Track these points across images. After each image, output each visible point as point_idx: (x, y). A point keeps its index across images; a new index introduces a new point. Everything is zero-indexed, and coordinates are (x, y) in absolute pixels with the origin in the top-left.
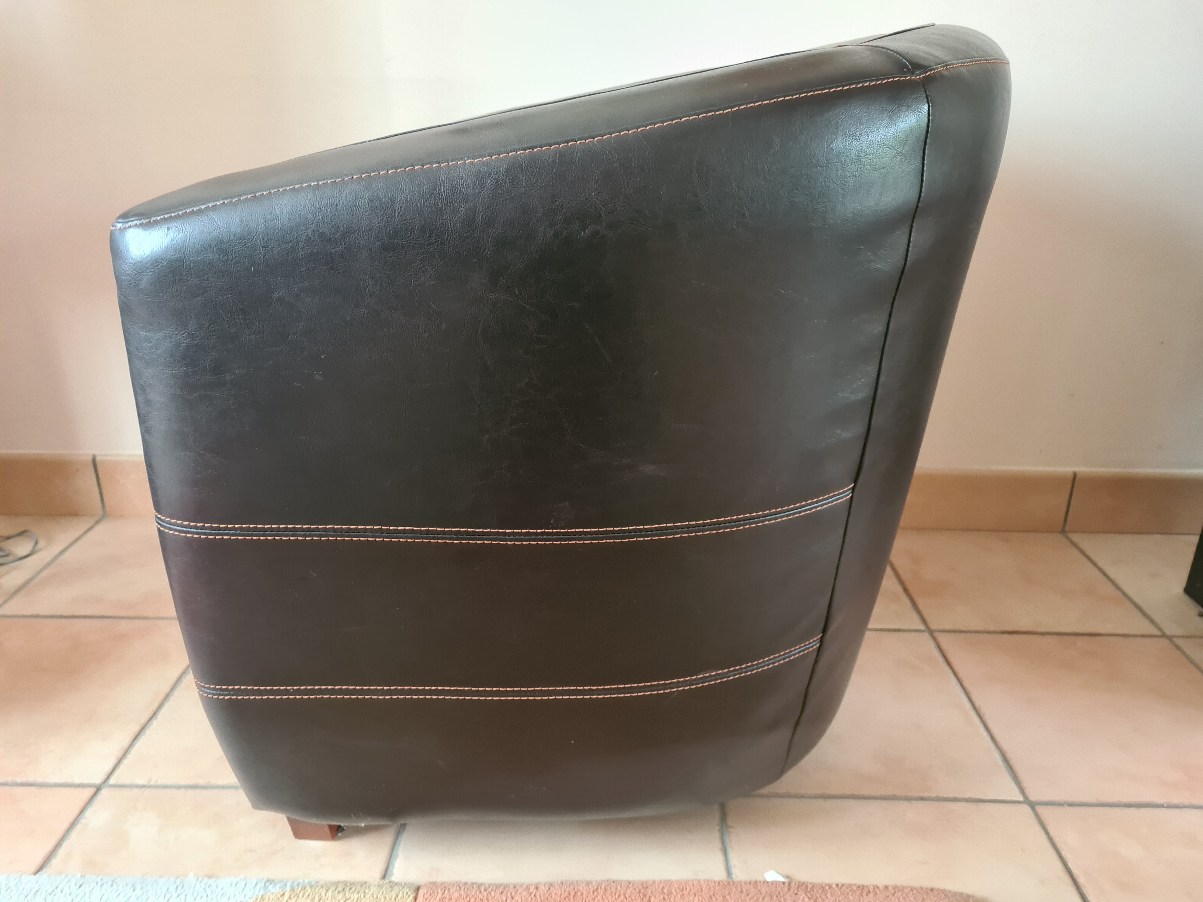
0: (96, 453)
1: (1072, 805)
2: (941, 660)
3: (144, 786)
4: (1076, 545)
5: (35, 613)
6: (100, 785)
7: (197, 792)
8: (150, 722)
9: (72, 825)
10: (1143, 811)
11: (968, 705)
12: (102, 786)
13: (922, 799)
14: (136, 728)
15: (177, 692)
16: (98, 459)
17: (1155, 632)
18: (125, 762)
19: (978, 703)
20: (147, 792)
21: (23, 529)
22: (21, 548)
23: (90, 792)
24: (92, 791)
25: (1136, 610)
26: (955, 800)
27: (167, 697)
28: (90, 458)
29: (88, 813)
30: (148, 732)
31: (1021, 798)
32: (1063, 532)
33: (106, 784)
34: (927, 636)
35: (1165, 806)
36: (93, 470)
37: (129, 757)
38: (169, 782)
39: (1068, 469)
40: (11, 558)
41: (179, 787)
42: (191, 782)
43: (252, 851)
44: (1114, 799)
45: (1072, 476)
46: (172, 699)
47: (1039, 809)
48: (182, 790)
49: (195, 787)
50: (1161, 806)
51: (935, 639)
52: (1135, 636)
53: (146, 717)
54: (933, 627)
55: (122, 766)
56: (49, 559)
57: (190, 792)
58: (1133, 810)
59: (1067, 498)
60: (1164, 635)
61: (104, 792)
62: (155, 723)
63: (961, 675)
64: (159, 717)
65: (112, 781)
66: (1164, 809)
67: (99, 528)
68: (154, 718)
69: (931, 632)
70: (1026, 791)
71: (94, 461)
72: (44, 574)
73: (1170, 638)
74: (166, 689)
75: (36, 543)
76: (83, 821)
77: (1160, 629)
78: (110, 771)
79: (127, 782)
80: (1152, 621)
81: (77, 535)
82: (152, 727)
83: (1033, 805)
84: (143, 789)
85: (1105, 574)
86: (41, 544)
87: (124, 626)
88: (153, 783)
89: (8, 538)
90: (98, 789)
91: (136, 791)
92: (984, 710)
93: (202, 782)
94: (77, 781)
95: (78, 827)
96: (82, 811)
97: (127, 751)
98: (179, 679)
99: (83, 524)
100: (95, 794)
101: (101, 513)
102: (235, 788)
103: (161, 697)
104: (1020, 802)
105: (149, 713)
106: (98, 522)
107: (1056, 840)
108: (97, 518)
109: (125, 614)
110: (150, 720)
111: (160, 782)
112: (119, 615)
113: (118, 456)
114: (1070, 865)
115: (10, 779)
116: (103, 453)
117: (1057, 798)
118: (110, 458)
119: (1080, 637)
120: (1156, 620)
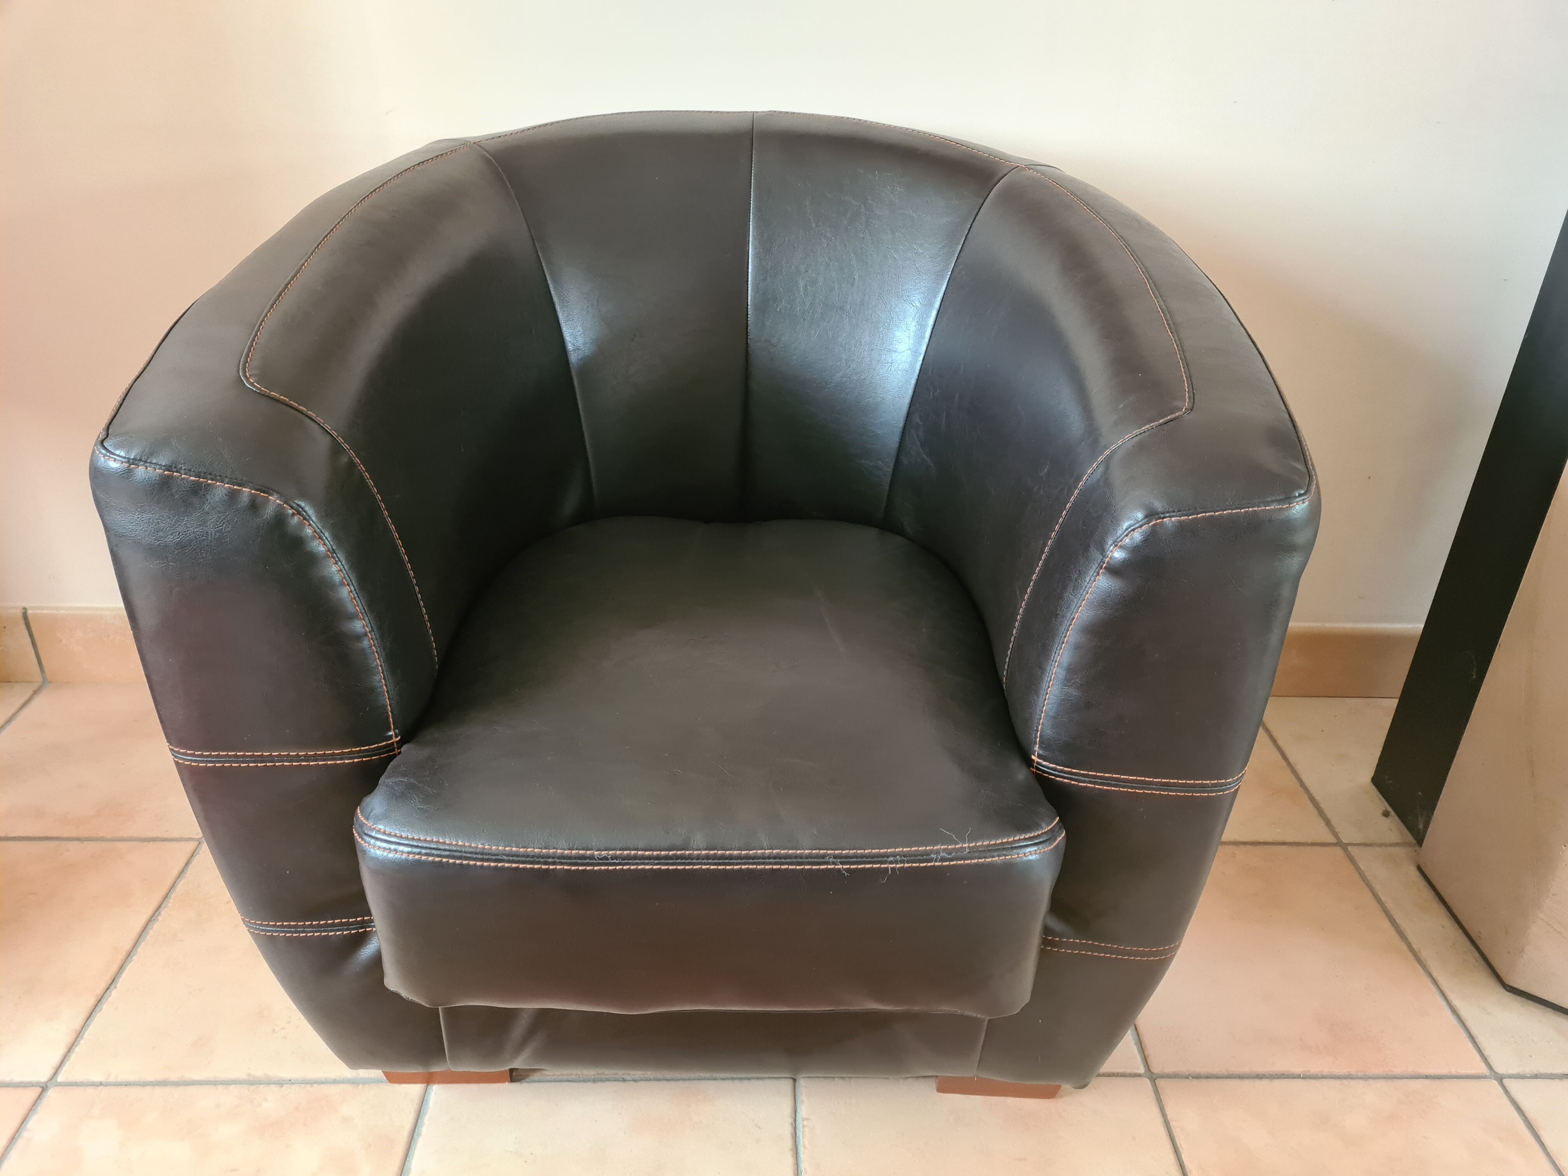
0: (26, 606)
1: (1197, 1077)
3: (101, 1084)
6: (46, 1083)
7: (167, 1090)
8: (108, 992)
9: (12, 1141)
10: (1276, 1083)
12: (48, 1085)
14: (91, 1002)
16: (29, 612)
17: (1329, 838)
18: (77, 1049)
20: (105, 1090)
23: (33, 1093)
24: (37, 1091)
25: (1312, 809)
27: (129, 954)
28: (19, 612)
29: (31, 1123)
30: (105, 1007)
31: (1142, 1070)
33: (53, 1081)
36: (24, 627)
37: (82, 1041)
38: (131, 1078)
41: (144, 1084)
42: (160, 1077)
44: (1246, 1069)
46: (135, 958)
47: (1160, 1083)
48: (148, 1089)
49: (164, 1084)
50: (1298, 1077)
52: (1305, 844)
53: (103, 986)
55: (73, 1056)
57: (158, 1090)
58: (1264, 1082)
60: (1339, 843)
61: (51, 1093)
62: (114, 993)
64: (118, 985)
65: (60, 1078)
66: (1301, 1080)
67: (37, 701)
68: (113, 987)
70: (1150, 1060)
71: (25, 616)
73: (1345, 847)
74: (128, 945)
76: (25, 1134)
77: (1336, 835)
78: (58, 1064)
79: (79, 1078)
80: (1328, 823)
82: (110, 999)
83: (1154, 1078)
84: (100, 1087)
85: (1285, 757)
87: (73, 851)
88: (112, 1079)
90: (44, 1088)
91: (90, 1090)
93: (173, 1077)
94: (17, 1079)
95: (20, 1143)
96: (24, 1121)
97: (79, 1034)
98: (145, 929)
99: (19, 695)
100: (40, 1097)
101: (38, 678)
102: (215, 1083)
103: (121, 956)
104: (1139, 1075)
105: (107, 979)
106: (36, 692)
107: (1173, 1124)
108: (35, 686)
109: (73, 834)
110: (108, 988)
111: (121, 1078)
112: (66, 835)
113: (57, 608)
114: (1184, 1157)
116: (37, 605)
117: (1184, 1069)
118: (46, 612)
119: (1242, 847)
120: (1334, 822)
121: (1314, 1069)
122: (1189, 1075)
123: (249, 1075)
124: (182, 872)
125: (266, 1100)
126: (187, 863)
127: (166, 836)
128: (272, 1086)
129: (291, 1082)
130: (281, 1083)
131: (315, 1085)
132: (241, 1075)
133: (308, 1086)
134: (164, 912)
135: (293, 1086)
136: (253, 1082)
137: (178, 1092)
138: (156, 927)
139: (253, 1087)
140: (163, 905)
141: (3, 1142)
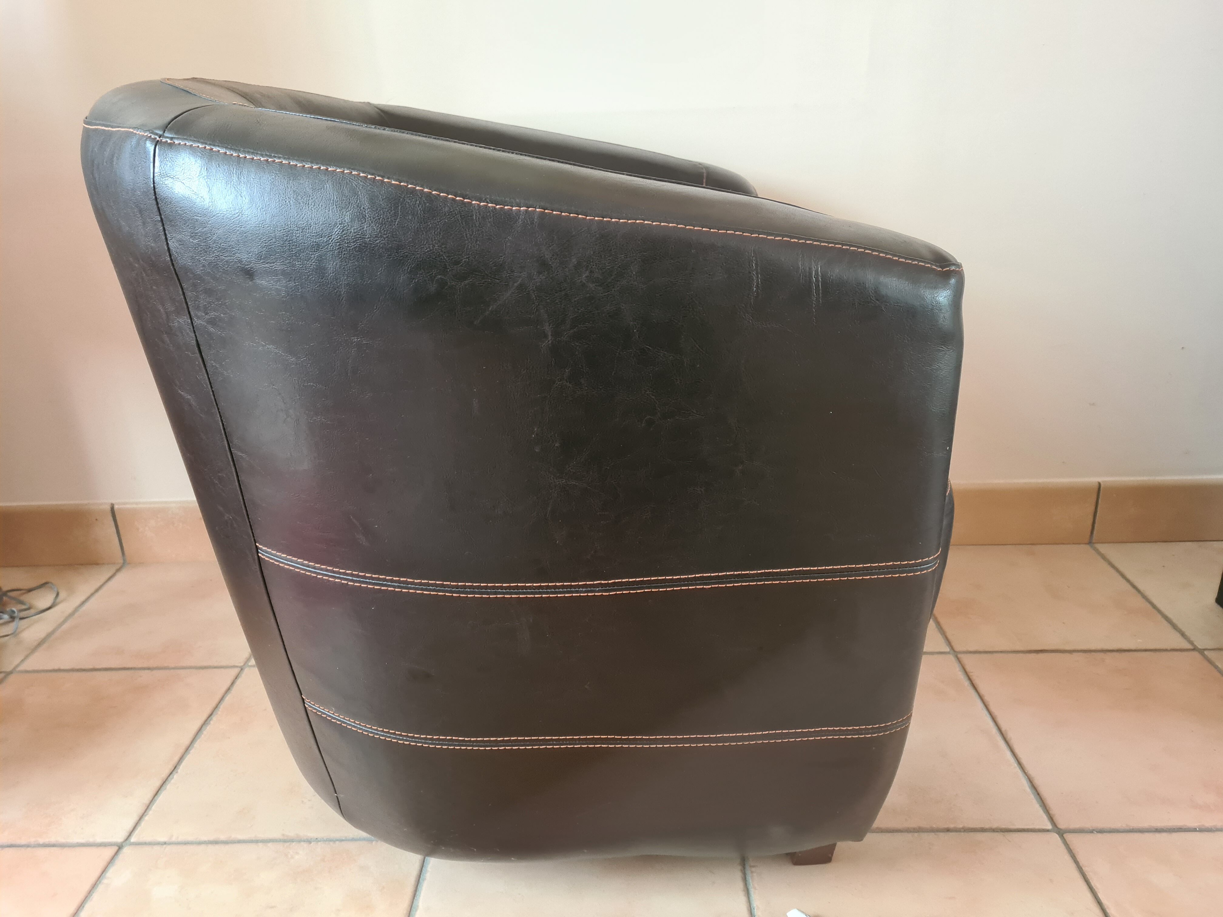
0: (113, 502)
1: (1101, 831)
2: (967, 683)
3: (165, 843)
4: (1104, 557)
5: (56, 667)
6: (122, 843)
7: (217, 847)
8: (171, 776)
9: (94, 886)
10: (1175, 836)
11: (994, 730)
12: (123, 845)
13: (948, 830)
14: (158, 784)
15: (197, 745)
16: (116, 507)
17: (1186, 645)
18: (146, 818)
19: (1004, 727)
20: (168, 848)
21: (44, 581)
22: (42, 600)
23: (112, 851)
24: (115, 848)
25: (1167, 624)
26: (983, 830)
27: (187, 749)
28: (108, 508)
29: (110, 873)
30: (169, 787)
31: (1049, 827)
32: (1090, 543)
33: (127, 842)
34: (951, 658)
35: (1198, 829)
36: (111, 518)
37: (150, 813)
38: (190, 838)
39: (1093, 480)
40: (32, 611)
41: (200, 843)
42: (212, 838)
43: (272, 907)
44: (1145, 825)
45: (1097, 485)
46: (192, 751)
47: (1068, 836)
48: (203, 847)
49: (216, 842)
50: (1194, 830)
51: (959, 661)
52: (1166, 650)
53: (167, 772)
54: (958, 648)
55: (143, 824)
56: (70, 611)
57: (211, 848)
58: (1164, 835)
59: (1093, 508)
60: (1195, 649)
61: (126, 850)
62: (175, 776)
63: (987, 698)
64: (179, 771)
65: (133, 839)
66: (1197, 833)
67: (119, 577)
68: (174, 772)
69: (956, 654)
70: (1054, 819)
71: (113, 510)
72: (65, 626)
73: (1201, 651)
74: (187, 741)
75: (58, 594)
76: (105, 881)
77: (1191, 643)
78: (131, 829)
79: (148, 839)
80: (1183, 634)
81: (99, 584)
82: (173, 781)
83: (1061, 833)
84: (165, 846)
85: (1134, 587)
86: (62, 595)
87: (145, 677)
88: (174, 839)
89: (30, 590)
90: (120, 847)
91: (157, 848)
92: (1010, 735)
93: (223, 837)
94: (99, 840)
95: (101, 888)
96: (104, 871)
97: (148, 807)
98: (200, 730)
99: (103, 574)
100: (117, 853)
101: (122, 561)
102: (256, 841)
103: (181, 750)
104: (1048, 831)
105: (170, 767)
106: (118, 570)
107: (1085, 869)
108: (118, 567)
109: (145, 665)
110: (171, 773)
111: (181, 838)
112: (140, 666)
113: (137, 503)
114: (1100, 895)
115: (32, 840)
116: (122, 502)
117: (1088, 825)
118: (128, 506)
119: (1109, 654)
120: (1188, 633)
121: (1208, 824)
122: (1094, 830)
123: (283, 835)
124: (228, 690)
125: (297, 853)
126: (233, 683)
127: (216, 664)
128: (302, 843)
129: (317, 840)
130: (309, 841)
131: (337, 842)
132: (277, 835)
133: (331, 843)
134: (214, 718)
135: (319, 843)
136: (286, 841)
137: (227, 848)
138: (208, 729)
139: (288, 844)
140: (214, 713)
141: (87, 887)
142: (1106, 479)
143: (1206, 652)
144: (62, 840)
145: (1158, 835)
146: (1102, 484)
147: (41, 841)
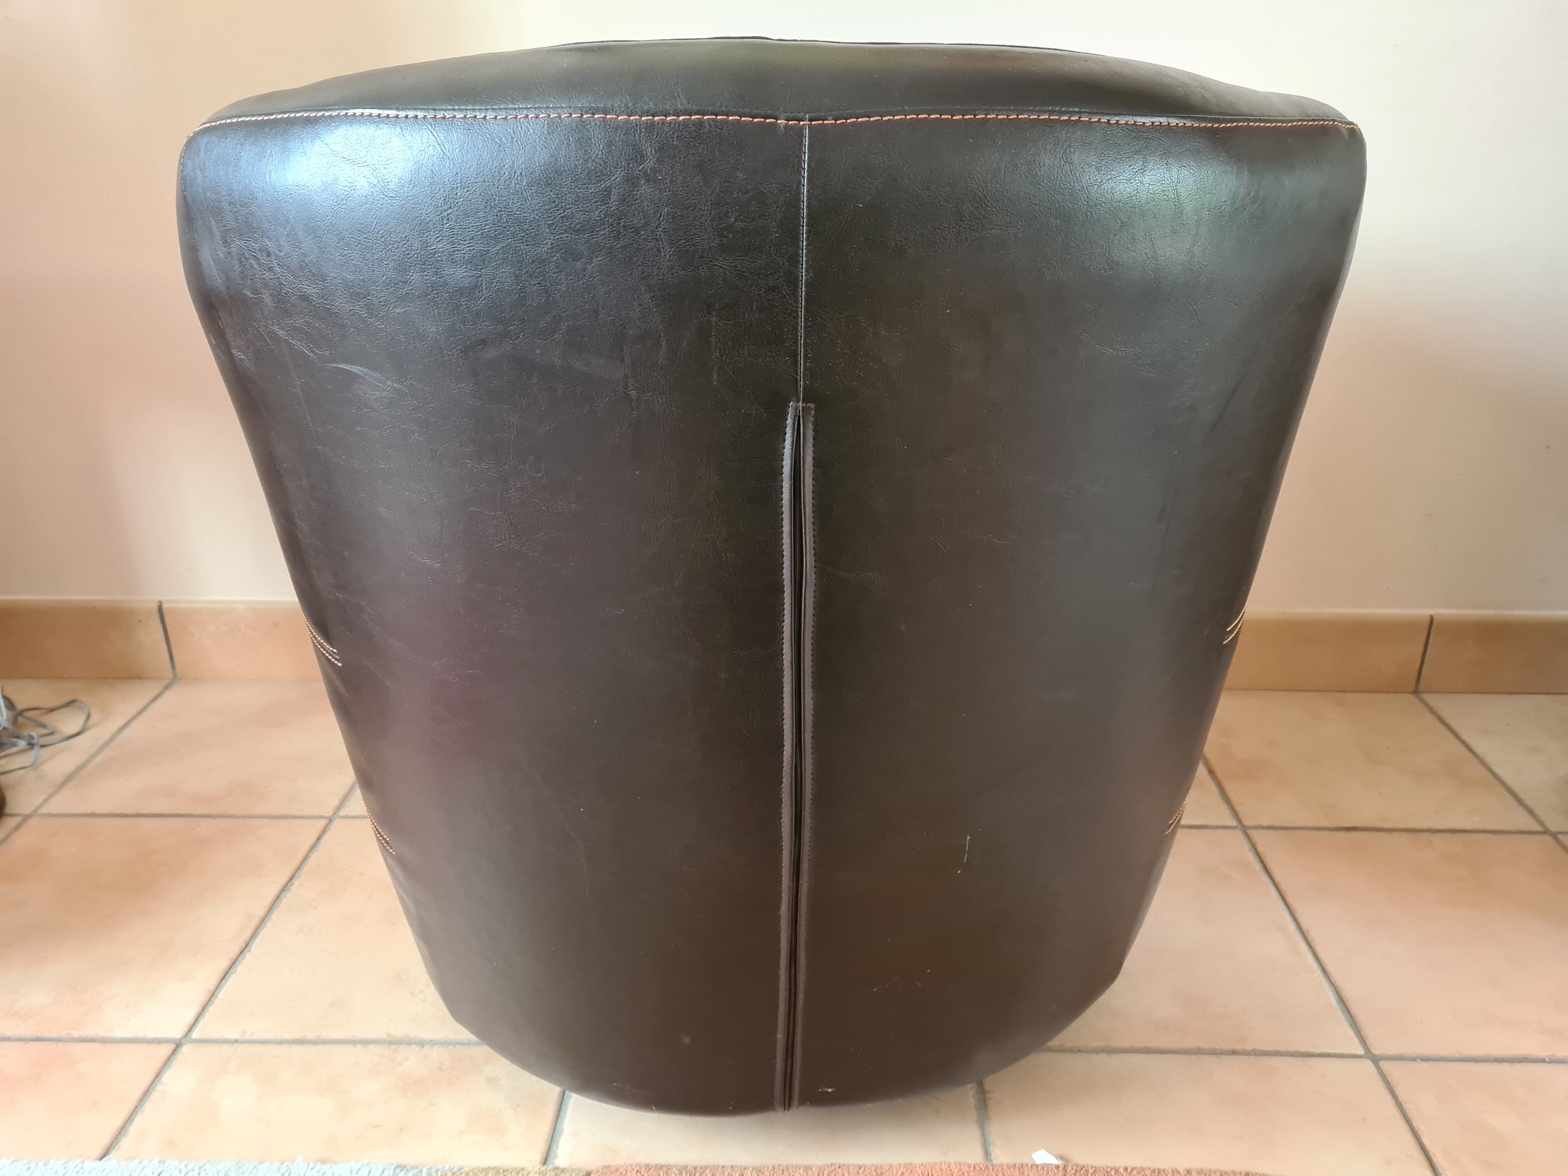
0: (162, 599)
1: (1426, 1059)
2: (1258, 867)
3: (236, 1041)
4: (1432, 711)
5: (89, 811)
6: (181, 1039)
7: (304, 1048)
8: (242, 956)
9: (146, 1093)
10: (1518, 1067)
11: (1293, 927)
12: (182, 1041)
13: (1234, 1053)
14: (225, 964)
15: (274, 916)
16: (165, 606)
17: (1537, 827)
18: (211, 1008)
19: (1305, 925)
20: (241, 1047)
21: (70, 698)
22: (69, 722)
23: (167, 1049)
24: (171, 1047)
25: (1511, 799)
26: (1277, 1054)
27: (263, 921)
28: (155, 606)
29: (166, 1077)
30: (240, 969)
31: (1361, 1052)
32: (1416, 692)
33: (188, 1038)
34: (1239, 833)
35: (1547, 1060)
36: (158, 620)
37: (217, 1001)
38: (269, 1036)
39: (1423, 612)
40: (56, 737)
41: (281, 1042)
42: (297, 1036)
43: (376, 1127)
44: (1481, 1052)
45: (1428, 619)
46: (269, 924)
47: (1385, 1065)
48: (285, 1047)
49: (302, 1042)
50: (1543, 1061)
51: (1249, 838)
52: (1510, 832)
53: (237, 950)
54: (1247, 822)
55: (207, 1015)
56: (106, 737)
57: (296, 1049)
58: (1505, 1066)
59: (1422, 648)
60: (1546, 832)
61: (185, 1049)
62: (248, 957)
63: (1283, 886)
64: (252, 949)
65: (195, 1035)
67: (168, 696)
68: (246, 951)
69: (1245, 830)
70: (1368, 1041)
71: (160, 609)
72: (100, 758)
73: (1554, 835)
74: (261, 911)
75: (88, 717)
76: (160, 1088)
77: (1541, 823)
78: (192, 1022)
79: (214, 1035)
80: (1531, 812)
81: (140, 706)
82: (244, 962)
83: (1376, 1060)
84: (236, 1045)
85: (1471, 750)
86: (95, 718)
87: (205, 827)
88: (247, 1037)
89: (52, 710)
90: (178, 1045)
91: (226, 1047)
92: (1313, 934)
93: (310, 1036)
94: (151, 1035)
95: (154, 1096)
96: (159, 1074)
97: (213, 995)
98: (278, 898)
99: (148, 691)
100: (174, 1052)
101: (170, 675)
102: (354, 1042)
103: (255, 923)
104: (1360, 1057)
105: (241, 944)
106: (167, 687)
107: (1407, 1107)
108: (166, 682)
109: (206, 812)
110: (242, 952)
111: (257, 1036)
112: (198, 812)
113: (191, 602)
114: (1425, 1140)
115: (64, 1033)
116: (172, 598)
117: (1408, 1051)
118: (181, 605)
119: (1439, 834)
120: (1537, 811)
122: (1417, 1057)
123: (388, 1035)
124: (314, 847)
125: (407, 1059)
126: (319, 839)
127: (297, 814)
128: (413, 1046)
129: (433, 1043)
130: (422, 1043)
131: (458, 1046)
132: (380, 1035)
133: (451, 1047)
134: (296, 883)
135: (435, 1047)
136: (392, 1042)
137: (316, 1049)
138: (288, 897)
139: (395, 1046)
140: (296, 876)
141: (137, 1095)
142: (1441, 612)
143: (1560, 836)
144: (101, 1033)
145: (1496, 1066)
146: (1435, 617)
147: (76, 1034)
